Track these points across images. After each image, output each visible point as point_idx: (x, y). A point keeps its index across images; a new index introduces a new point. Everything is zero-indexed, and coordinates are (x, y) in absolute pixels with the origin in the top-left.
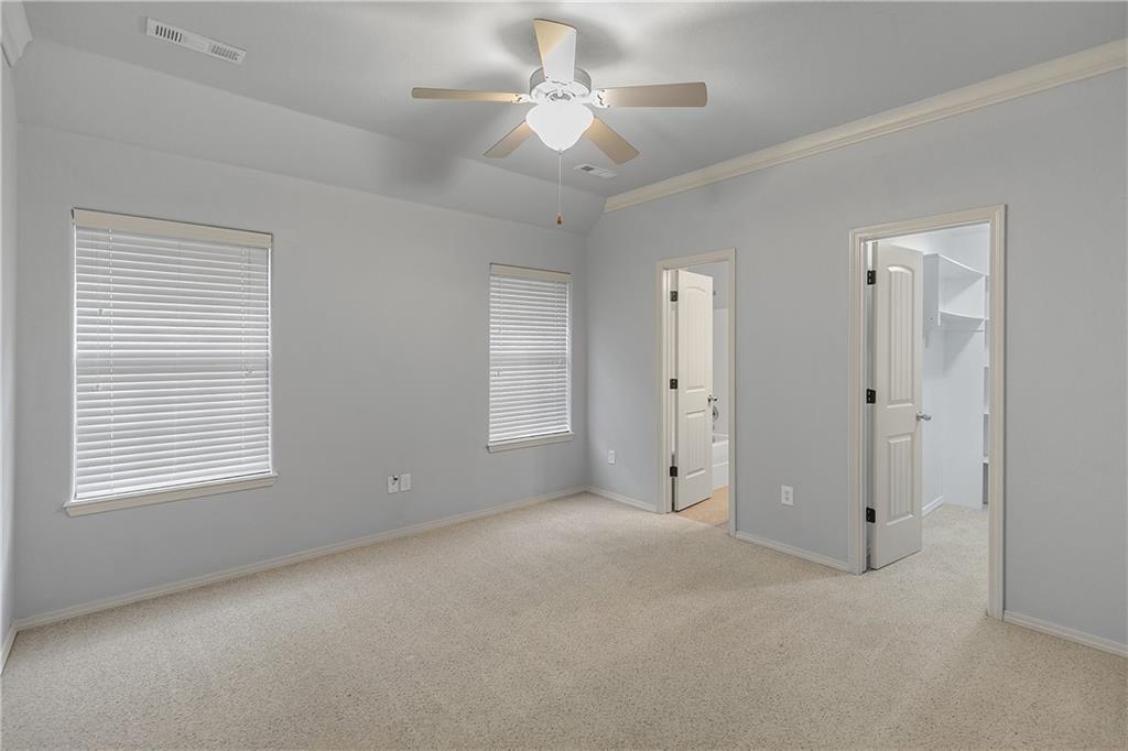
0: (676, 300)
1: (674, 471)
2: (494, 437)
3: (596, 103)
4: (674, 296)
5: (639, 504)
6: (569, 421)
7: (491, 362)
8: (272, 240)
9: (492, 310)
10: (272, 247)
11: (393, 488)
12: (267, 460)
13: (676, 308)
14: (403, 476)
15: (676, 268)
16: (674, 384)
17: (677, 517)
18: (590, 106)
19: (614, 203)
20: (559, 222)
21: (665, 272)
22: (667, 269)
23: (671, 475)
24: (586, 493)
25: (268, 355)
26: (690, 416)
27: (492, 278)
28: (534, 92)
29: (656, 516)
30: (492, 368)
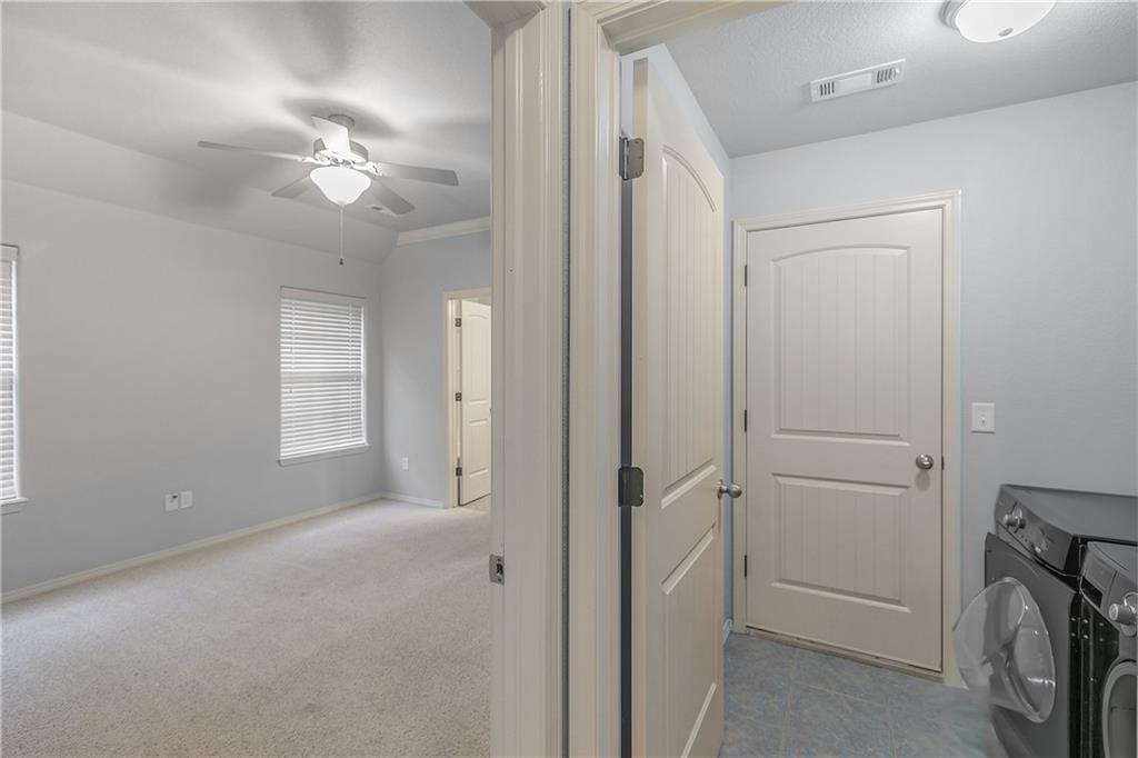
0: (460, 325)
1: (459, 472)
2: (287, 451)
3: (373, 171)
4: (459, 322)
5: (427, 502)
6: (364, 434)
7: (282, 380)
8: (18, 253)
9: (283, 330)
10: (18, 261)
11: (171, 506)
12: (12, 484)
13: (461, 332)
14: (183, 494)
15: (460, 299)
16: (459, 397)
17: (462, 509)
18: (367, 173)
19: (403, 238)
20: (341, 263)
21: (450, 302)
22: (452, 299)
23: (457, 474)
24: (382, 499)
25: (11, 374)
26: (473, 425)
27: (283, 300)
28: (317, 155)
29: (444, 511)
30: (283, 385)
